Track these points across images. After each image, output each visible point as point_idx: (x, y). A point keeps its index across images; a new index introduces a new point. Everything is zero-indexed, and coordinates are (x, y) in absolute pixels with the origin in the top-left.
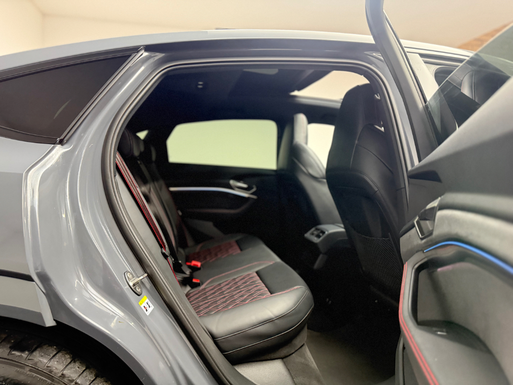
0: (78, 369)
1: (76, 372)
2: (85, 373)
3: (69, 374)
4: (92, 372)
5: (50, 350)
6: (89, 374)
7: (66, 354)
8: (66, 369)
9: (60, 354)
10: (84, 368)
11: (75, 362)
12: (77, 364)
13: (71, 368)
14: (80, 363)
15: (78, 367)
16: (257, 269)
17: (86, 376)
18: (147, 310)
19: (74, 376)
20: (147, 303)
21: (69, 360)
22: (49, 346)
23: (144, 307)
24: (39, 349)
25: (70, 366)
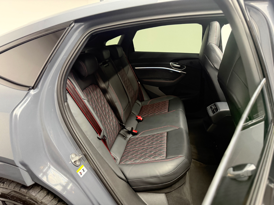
0: (49, 199)
1: (48, 200)
2: (52, 201)
3: (44, 202)
4: (56, 200)
5: (37, 189)
6: (55, 201)
7: (45, 191)
8: (43, 199)
9: (42, 191)
10: (52, 198)
11: (48, 195)
12: (49, 196)
13: (46, 198)
14: (51, 195)
15: (50, 198)
16: (168, 130)
17: (53, 202)
18: (81, 174)
19: (46, 202)
20: (83, 170)
21: (46, 194)
22: (38, 186)
23: (80, 173)
24: (32, 189)
25: (45, 198)
